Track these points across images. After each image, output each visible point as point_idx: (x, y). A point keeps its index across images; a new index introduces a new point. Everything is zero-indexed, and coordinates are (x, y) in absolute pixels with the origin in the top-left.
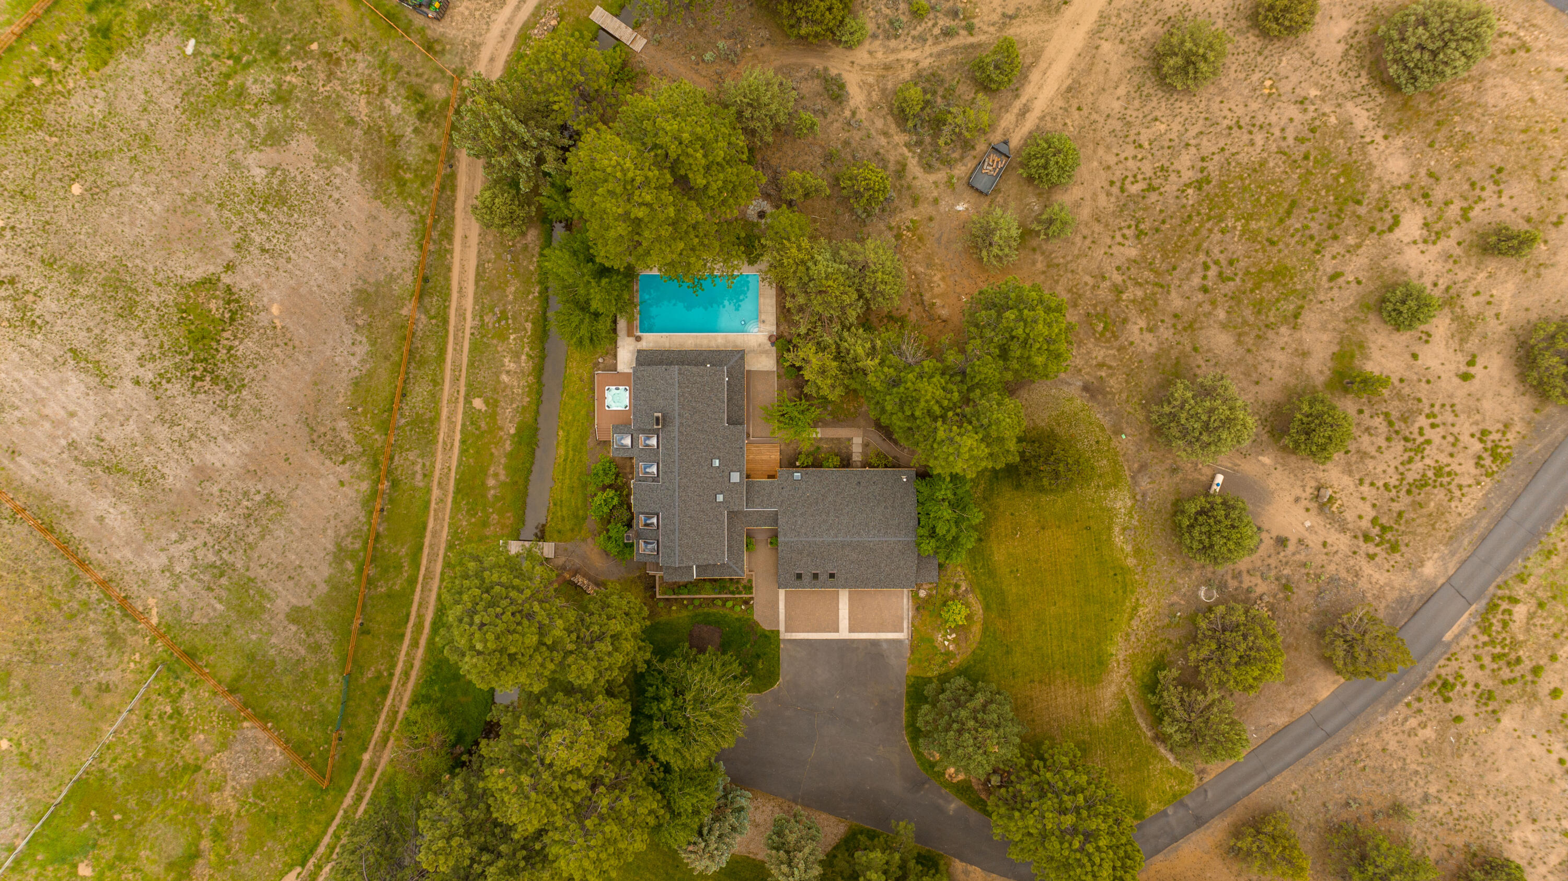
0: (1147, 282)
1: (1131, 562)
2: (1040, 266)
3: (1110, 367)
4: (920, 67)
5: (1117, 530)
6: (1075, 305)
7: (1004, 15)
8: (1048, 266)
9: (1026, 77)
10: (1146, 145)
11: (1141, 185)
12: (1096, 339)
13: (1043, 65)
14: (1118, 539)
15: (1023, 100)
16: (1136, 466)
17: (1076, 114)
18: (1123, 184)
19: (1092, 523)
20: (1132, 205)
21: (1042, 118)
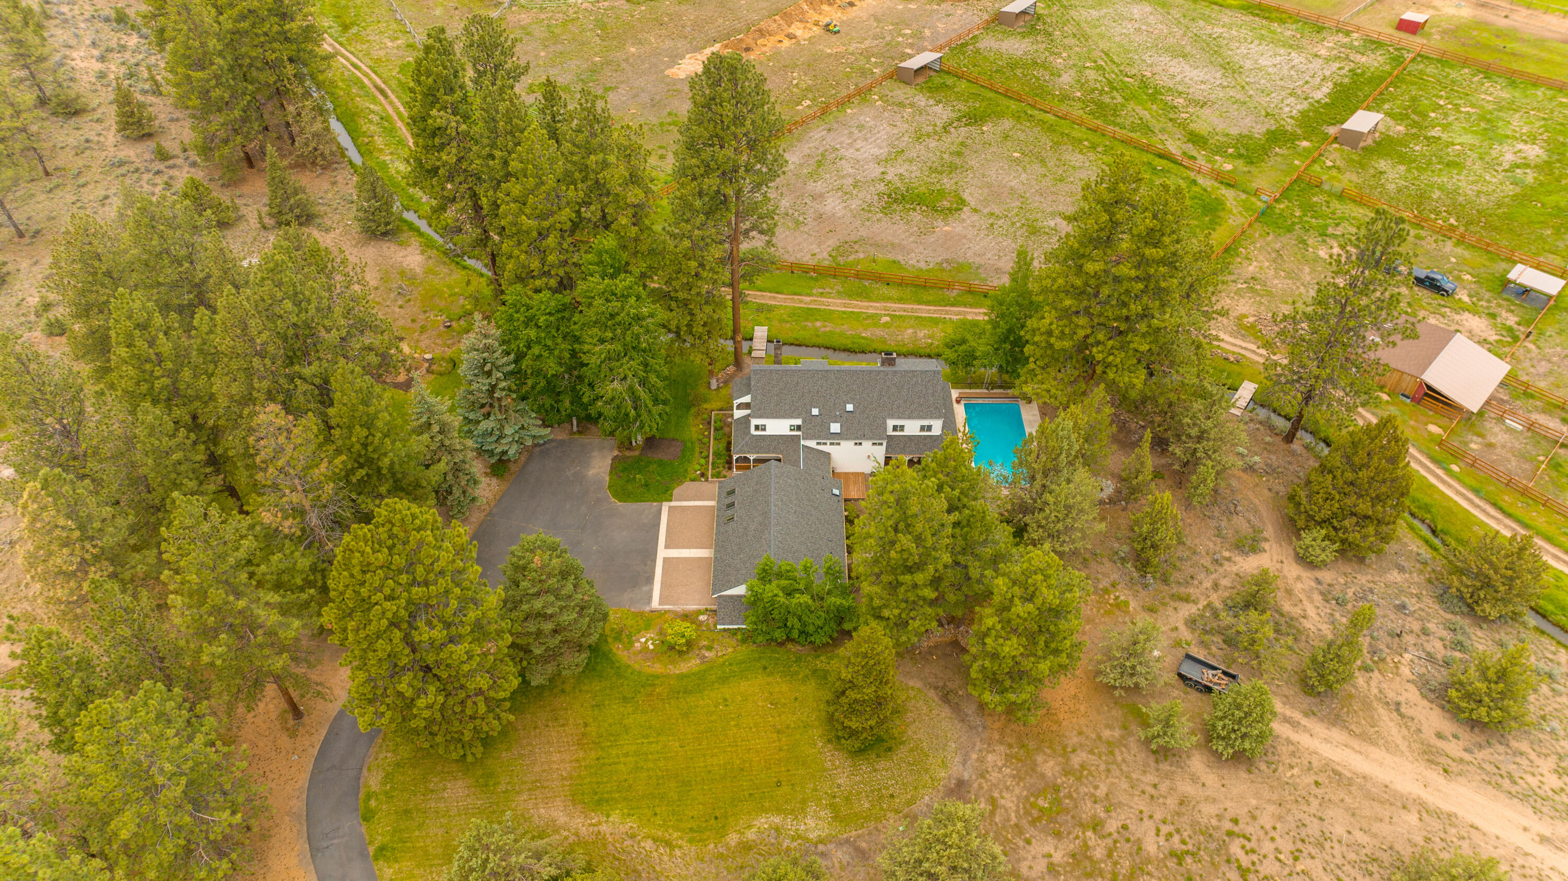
0: (1115, 864)
1: (733, 839)
2: (1106, 733)
3: (992, 813)
4: (1302, 620)
5: (777, 820)
6: (1067, 773)
7: (1398, 704)
8: (1109, 743)
9: (1334, 725)
10: (1299, 867)
11: (1245, 861)
12: (1027, 798)
13: (1356, 744)
14: (763, 822)
15: (1304, 721)
16: (864, 845)
17: (1309, 779)
18: (1238, 836)
19: (785, 789)
20: (1213, 846)
21: (1289, 741)
